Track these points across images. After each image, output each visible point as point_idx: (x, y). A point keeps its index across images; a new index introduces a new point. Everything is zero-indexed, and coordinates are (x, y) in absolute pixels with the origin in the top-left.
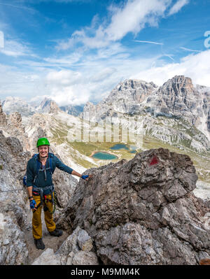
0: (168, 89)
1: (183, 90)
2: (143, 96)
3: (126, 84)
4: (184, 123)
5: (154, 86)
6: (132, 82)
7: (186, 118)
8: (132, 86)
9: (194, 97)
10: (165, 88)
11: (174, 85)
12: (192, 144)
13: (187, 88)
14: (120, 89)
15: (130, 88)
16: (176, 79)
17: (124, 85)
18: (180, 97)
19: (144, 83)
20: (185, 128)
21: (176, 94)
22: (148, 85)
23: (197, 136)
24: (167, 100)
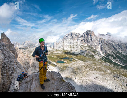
0: (85, 35)
1: (90, 36)
2: (75, 38)
3: (69, 34)
4: (91, 48)
5: (80, 35)
6: (71, 33)
7: (92, 46)
8: (71, 35)
9: (95, 38)
10: (84, 35)
11: (87, 34)
12: (94, 56)
13: (92, 35)
14: (67, 36)
15: (70, 36)
16: (88, 32)
17: (68, 35)
18: (89, 39)
19: (76, 34)
20: (92, 50)
21: (88, 37)
22: (77, 34)
23: (96, 53)
24: (85, 40)
